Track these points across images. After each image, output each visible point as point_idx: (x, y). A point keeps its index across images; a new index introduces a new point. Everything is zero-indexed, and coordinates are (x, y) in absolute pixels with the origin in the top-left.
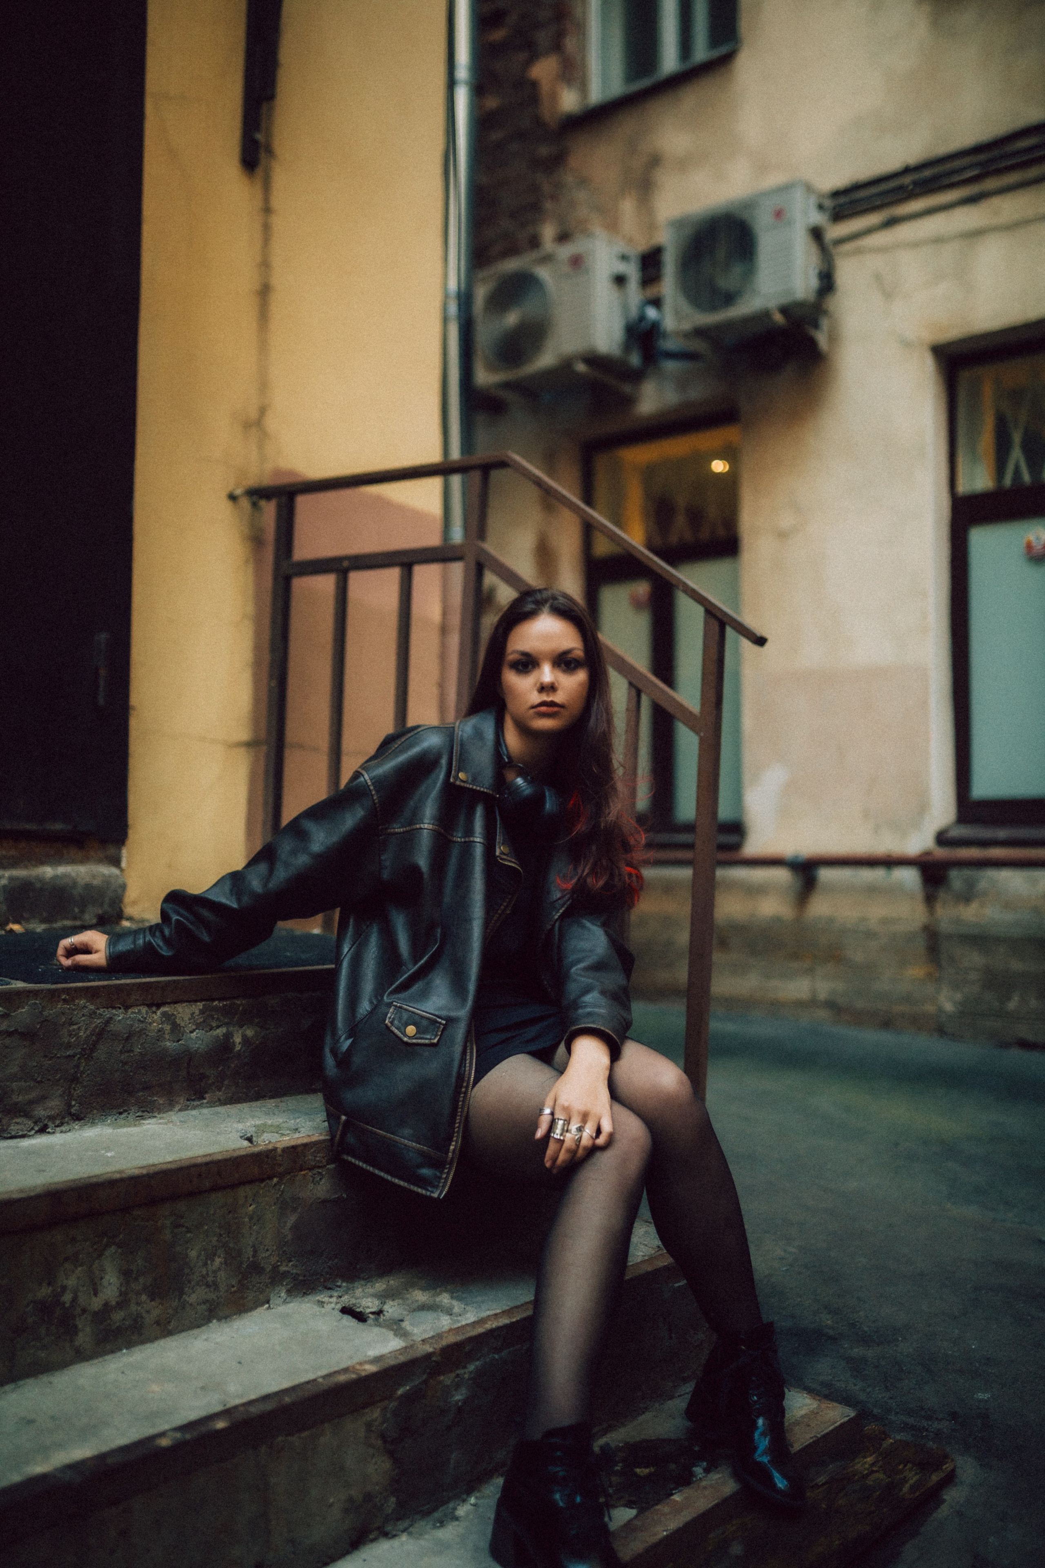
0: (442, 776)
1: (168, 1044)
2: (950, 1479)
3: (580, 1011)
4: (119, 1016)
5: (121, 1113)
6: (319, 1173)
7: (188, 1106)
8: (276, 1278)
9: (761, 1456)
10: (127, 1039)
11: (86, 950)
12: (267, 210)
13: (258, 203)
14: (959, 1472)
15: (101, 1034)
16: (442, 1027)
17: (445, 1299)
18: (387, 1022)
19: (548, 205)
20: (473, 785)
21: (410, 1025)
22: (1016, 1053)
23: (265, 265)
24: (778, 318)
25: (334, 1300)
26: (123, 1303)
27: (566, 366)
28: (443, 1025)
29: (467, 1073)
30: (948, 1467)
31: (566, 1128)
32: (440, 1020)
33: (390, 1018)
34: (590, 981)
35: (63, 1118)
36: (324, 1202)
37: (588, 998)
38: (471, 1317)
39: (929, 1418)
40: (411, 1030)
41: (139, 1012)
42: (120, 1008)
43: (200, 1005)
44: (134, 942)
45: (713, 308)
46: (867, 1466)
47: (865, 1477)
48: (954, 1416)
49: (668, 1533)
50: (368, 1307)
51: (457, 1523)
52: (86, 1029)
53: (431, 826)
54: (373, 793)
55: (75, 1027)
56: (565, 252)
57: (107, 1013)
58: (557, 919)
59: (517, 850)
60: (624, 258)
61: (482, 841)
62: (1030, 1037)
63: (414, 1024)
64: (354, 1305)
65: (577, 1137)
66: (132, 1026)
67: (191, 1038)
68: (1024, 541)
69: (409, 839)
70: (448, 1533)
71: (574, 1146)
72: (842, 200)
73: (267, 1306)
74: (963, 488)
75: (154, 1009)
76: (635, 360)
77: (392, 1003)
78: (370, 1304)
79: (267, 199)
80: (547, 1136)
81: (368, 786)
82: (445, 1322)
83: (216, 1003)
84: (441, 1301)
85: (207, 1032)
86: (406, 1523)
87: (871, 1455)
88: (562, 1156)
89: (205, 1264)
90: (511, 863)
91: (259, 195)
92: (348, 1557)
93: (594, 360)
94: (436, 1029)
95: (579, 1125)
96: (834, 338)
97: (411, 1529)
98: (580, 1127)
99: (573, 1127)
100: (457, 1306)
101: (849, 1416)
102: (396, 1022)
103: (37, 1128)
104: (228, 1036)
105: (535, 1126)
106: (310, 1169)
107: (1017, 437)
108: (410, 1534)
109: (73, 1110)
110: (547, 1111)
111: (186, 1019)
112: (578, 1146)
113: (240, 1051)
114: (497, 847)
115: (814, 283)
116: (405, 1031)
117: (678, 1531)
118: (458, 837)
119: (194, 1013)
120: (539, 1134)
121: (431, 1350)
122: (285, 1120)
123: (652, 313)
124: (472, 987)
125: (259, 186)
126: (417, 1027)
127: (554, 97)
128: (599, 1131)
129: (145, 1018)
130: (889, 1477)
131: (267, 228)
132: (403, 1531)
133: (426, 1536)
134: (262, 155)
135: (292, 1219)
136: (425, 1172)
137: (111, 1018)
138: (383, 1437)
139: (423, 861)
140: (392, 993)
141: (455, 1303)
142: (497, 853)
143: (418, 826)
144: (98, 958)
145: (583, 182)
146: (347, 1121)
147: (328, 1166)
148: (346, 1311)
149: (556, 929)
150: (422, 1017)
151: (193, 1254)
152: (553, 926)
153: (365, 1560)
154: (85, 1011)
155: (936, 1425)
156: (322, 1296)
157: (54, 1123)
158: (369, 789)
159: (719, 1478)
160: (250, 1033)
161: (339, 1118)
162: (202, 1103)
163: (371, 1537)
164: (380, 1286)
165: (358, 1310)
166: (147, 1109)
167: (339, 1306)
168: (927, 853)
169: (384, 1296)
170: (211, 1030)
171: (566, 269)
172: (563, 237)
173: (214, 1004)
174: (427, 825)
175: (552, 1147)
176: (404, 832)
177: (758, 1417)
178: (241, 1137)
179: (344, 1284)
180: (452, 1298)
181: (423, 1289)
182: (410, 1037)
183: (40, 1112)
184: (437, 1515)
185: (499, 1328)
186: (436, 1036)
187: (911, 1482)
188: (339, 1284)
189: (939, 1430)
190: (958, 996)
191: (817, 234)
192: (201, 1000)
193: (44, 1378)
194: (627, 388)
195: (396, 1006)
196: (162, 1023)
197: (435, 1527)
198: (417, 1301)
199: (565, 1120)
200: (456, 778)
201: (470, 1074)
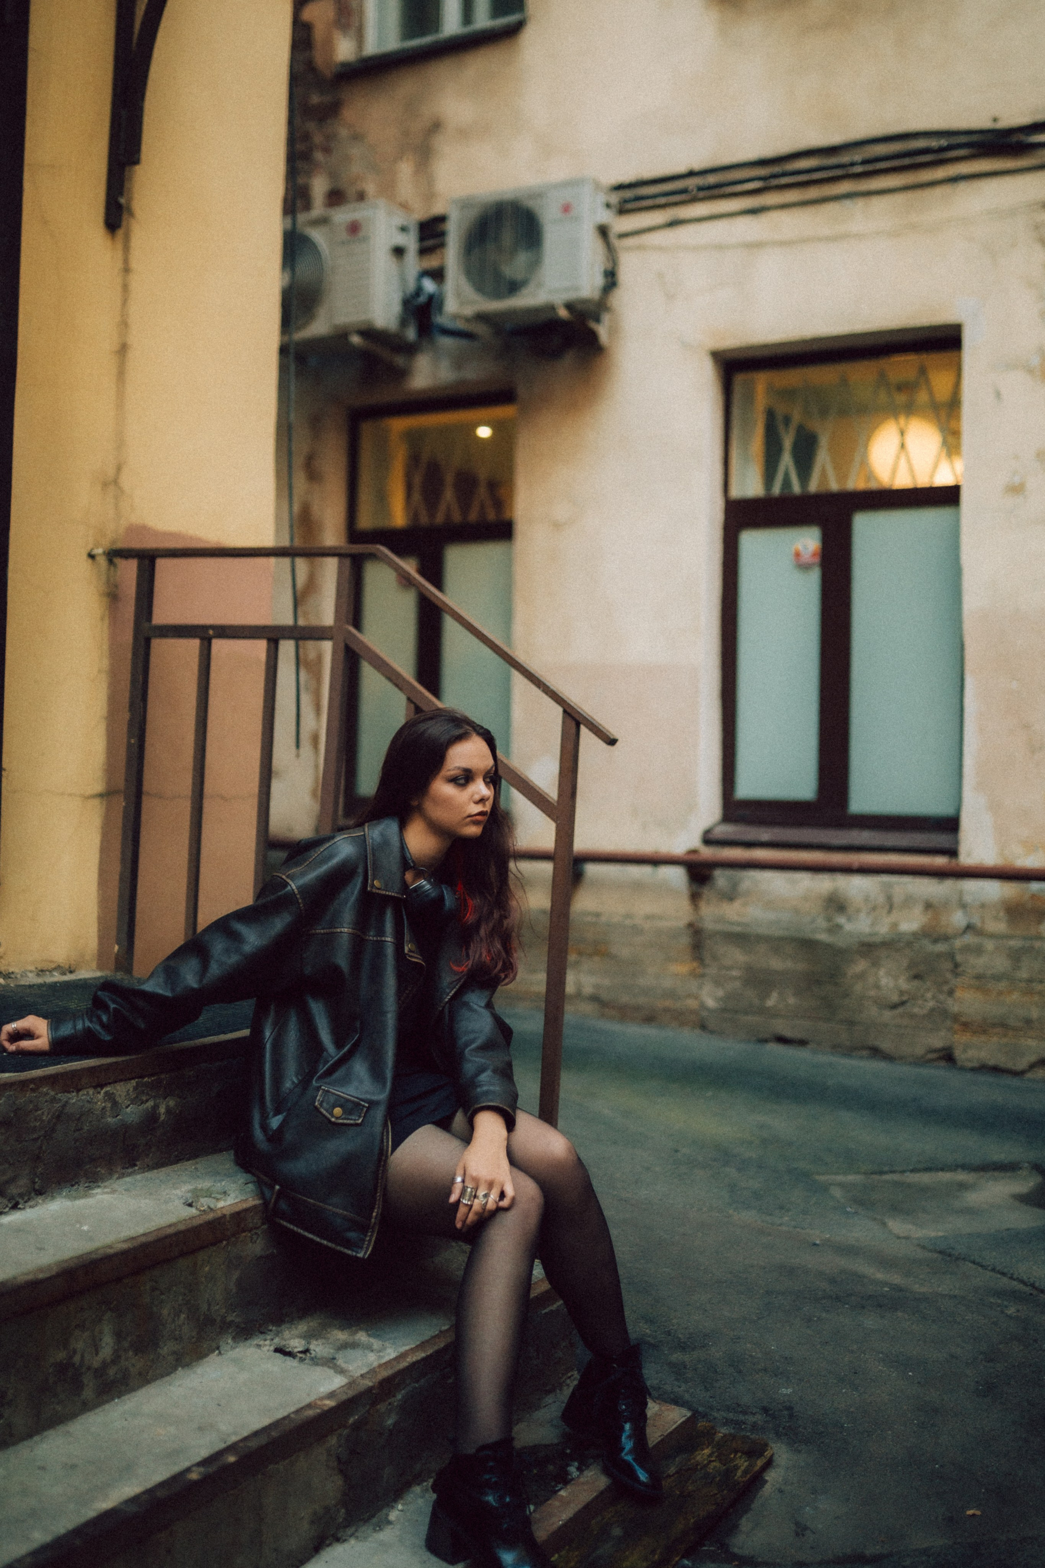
0: (359, 885)
1: (109, 1120)
2: (769, 1464)
3: (479, 1090)
4: (73, 1099)
5: (72, 1186)
6: (256, 1233)
7: (124, 1174)
8: (225, 1327)
9: (626, 1454)
10: (79, 1119)
11: (28, 1035)
12: (127, 270)
13: (120, 265)
14: (776, 1457)
15: (58, 1117)
16: (365, 1109)
17: (362, 1337)
18: (316, 1104)
19: (319, 156)
20: (386, 891)
21: (337, 1107)
22: (774, 1048)
23: (124, 324)
24: (563, 313)
25: (268, 1342)
26: (116, 1359)
27: (341, 336)
28: (366, 1107)
29: (385, 1148)
30: (768, 1454)
31: (473, 1194)
32: (363, 1103)
33: (319, 1100)
34: (483, 1061)
35: (30, 1193)
36: (261, 1257)
37: (484, 1077)
38: (391, 1354)
39: (744, 1413)
40: (338, 1111)
41: (88, 1094)
42: (73, 1092)
43: (134, 1083)
44: (74, 1027)
45: (498, 295)
46: (705, 1457)
47: (706, 1466)
48: (765, 1410)
49: (563, 1522)
50: (296, 1347)
51: (392, 1526)
52: (48, 1114)
53: (350, 930)
54: (300, 901)
55: (39, 1112)
56: (342, 216)
57: (63, 1097)
58: (447, 1002)
59: (422, 948)
60: (403, 229)
61: (392, 940)
62: (788, 1033)
63: (341, 1106)
64: (284, 1346)
65: (483, 1203)
66: (82, 1107)
67: (126, 1113)
68: (793, 551)
69: (330, 939)
70: (386, 1535)
71: (481, 1211)
72: (629, 194)
73: (217, 1352)
74: (736, 492)
75: (99, 1089)
76: (411, 334)
77: (321, 1086)
78: (297, 1344)
79: (126, 261)
80: (458, 1202)
81: (295, 895)
82: (373, 1360)
83: (146, 1079)
84: (360, 1340)
85: (139, 1106)
86: (353, 1529)
87: (707, 1448)
88: (471, 1217)
89: (174, 1321)
90: (417, 959)
91: (120, 254)
92: (314, 1560)
93: (369, 333)
94: (360, 1111)
95: (486, 1192)
96: (614, 331)
97: (357, 1534)
98: (486, 1194)
99: (481, 1193)
100: (376, 1343)
101: (685, 1416)
102: (325, 1105)
103: (10, 1205)
104: (156, 1107)
105: (449, 1193)
106: (250, 1231)
107: (788, 443)
108: (357, 1538)
109: (37, 1187)
110: (459, 1179)
111: (123, 1097)
112: (484, 1209)
113: (163, 1120)
114: (405, 945)
115: (599, 281)
116: (332, 1111)
117: (571, 1520)
118: (371, 936)
119: (129, 1090)
120: (453, 1198)
121: (370, 1384)
122: (212, 1184)
123: (429, 286)
124: (389, 1074)
125: (119, 245)
126: (343, 1110)
127: (329, 44)
128: (502, 1195)
129: (92, 1099)
130: (724, 1465)
131: (125, 288)
132: (351, 1536)
133: (370, 1539)
134: (125, 216)
135: (236, 1275)
136: (352, 1235)
137: (67, 1102)
138: (339, 1459)
139: (342, 961)
140: (320, 1078)
141: (372, 1340)
142: (406, 951)
143: (339, 930)
144: (42, 1043)
145: (357, 137)
146: (279, 1190)
147: (263, 1227)
148: (279, 1350)
149: (446, 1011)
150: (348, 1100)
151: (165, 1312)
152: (444, 1007)
153: (327, 1562)
154: (48, 1098)
155: (751, 1419)
156: (259, 1340)
157: (23, 1200)
158: (297, 898)
159: (592, 1475)
160: (172, 1103)
161: (273, 1188)
162: (135, 1171)
163: (328, 1542)
164: (302, 1327)
165: (287, 1350)
166: (94, 1180)
167: (272, 1348)
168: (694, 852)
169: (308, 1336)
170: (142, 1103)
171: (344, 235)
172: (336, 197)
173: (145, 1080)
174: (345, 930)
175: (462, 1210)
176: (324, 934)
177: (626, 1423)
178: (184, 1203)
179: (274, 1328)
180: (369, 1335)
181: (342, 1328)
182: (337, 1118)
183: (13, 1190)
184: (374, 1520)
185: (418, 1362)
186: (360, 1117)
187: (743, 1468)
188: (270, 1328)
189: (754, 1422)
190: (720, 993)
191: (603, 231)
192: (133, 1079)
193: (61, 1429)
194: (400, 360)
195: (324, 1090)
196: (105, 1101)
197: (375, 1530)
198: (339, 1340)
199: (472, 1188)
200: (373, 886)
201: (388, 1147)
